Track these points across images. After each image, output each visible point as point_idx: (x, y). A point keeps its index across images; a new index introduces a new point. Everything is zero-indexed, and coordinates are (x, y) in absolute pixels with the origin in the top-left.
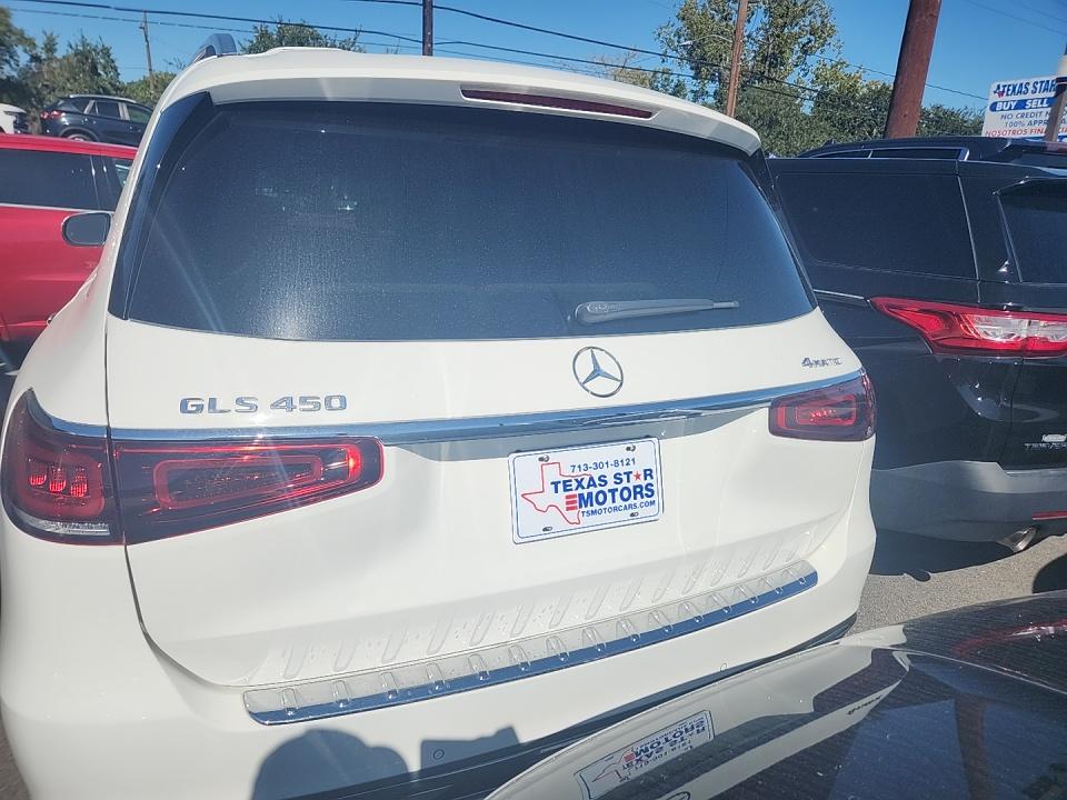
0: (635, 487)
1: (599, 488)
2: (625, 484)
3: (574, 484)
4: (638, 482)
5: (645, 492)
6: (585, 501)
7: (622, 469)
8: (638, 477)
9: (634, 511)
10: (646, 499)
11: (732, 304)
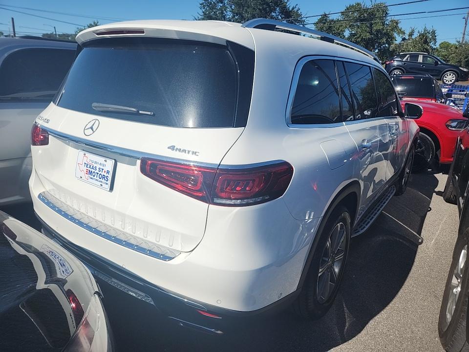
0: (103, 175)
1: (94, 171)
2: (101, 173)
3: (89, 166)
4: (104, 174)
5: (105, 178)
6: (90, 173)
7: (101, 167)
8: (105, 172)
9: (102, 184)
10: (105, 181)
11: (149, 113)
